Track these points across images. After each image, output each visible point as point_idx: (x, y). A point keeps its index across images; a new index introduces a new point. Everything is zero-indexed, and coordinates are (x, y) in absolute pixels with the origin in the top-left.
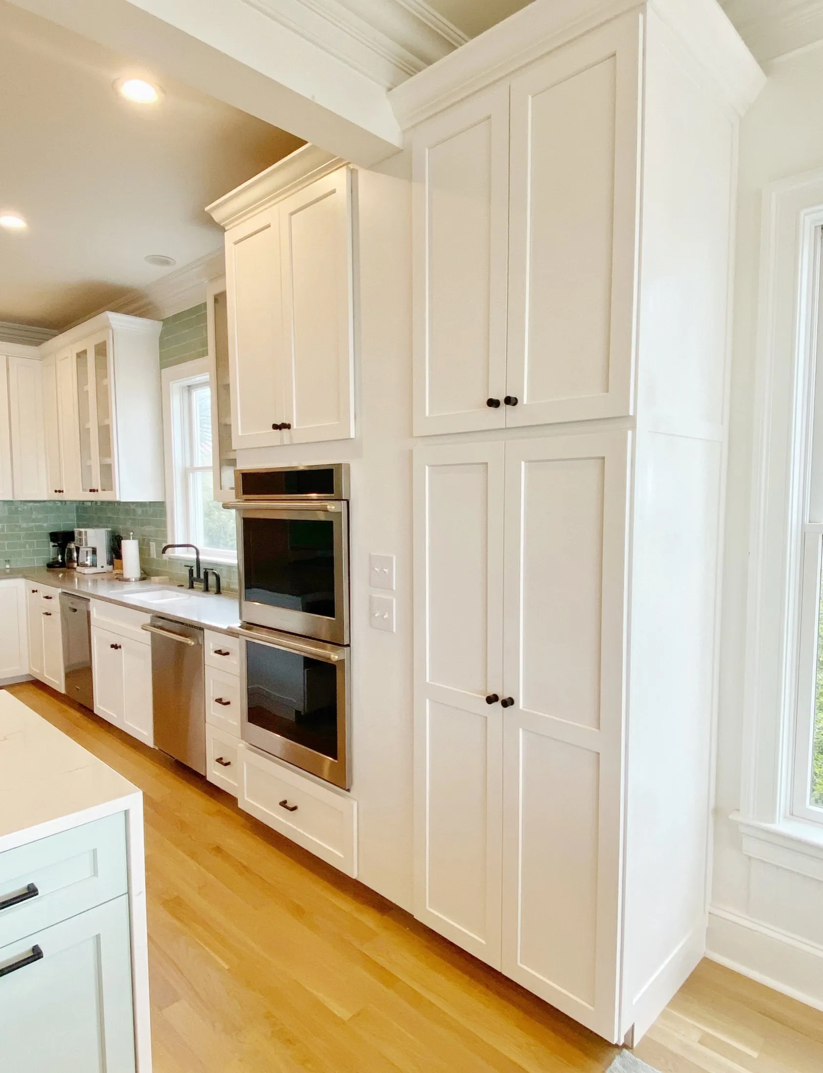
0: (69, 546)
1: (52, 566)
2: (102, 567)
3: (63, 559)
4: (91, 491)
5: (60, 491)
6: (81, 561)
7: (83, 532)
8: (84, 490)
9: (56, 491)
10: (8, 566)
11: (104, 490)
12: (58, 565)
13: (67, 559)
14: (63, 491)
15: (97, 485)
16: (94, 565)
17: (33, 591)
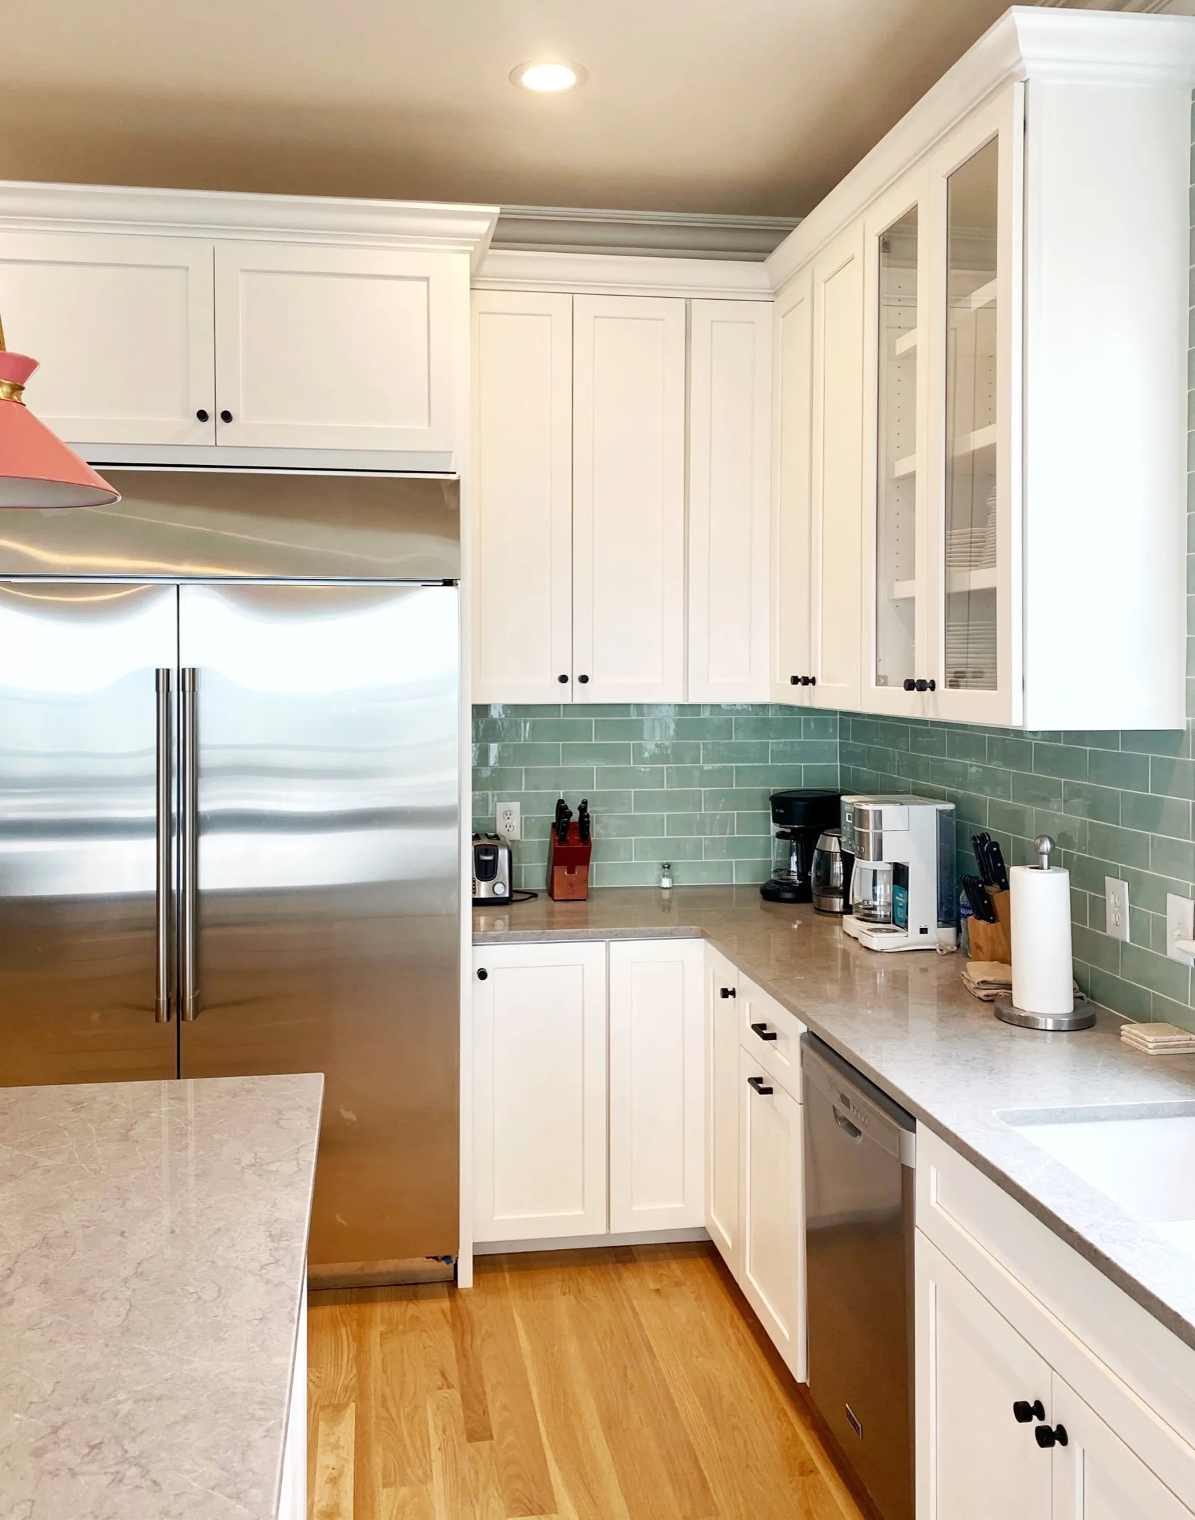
0: (824, 843)
1: (773, 893)
2: (923, 931)
3: (803, 874)
4: (910, 685)
5: (807, 681)
6: (856, 897)
7: (871, 814)
8: (881, 680)
9: (795, 680)
10: (666, 883)
11: (953, 684)
12: (788, 896)
13: (817, 877)
14: (813, 681)
15: (931, 665)
16: (897, 919)
17: (725, 993)
